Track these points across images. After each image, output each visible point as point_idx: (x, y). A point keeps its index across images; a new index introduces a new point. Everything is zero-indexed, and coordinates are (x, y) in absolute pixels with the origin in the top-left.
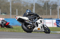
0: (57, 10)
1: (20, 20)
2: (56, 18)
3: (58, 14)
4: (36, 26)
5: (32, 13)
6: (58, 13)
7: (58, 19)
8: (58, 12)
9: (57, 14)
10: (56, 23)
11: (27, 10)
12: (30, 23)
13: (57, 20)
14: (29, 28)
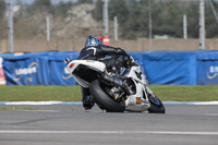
0: (7, 22)
1: (83, 72)
2: (4, 50)
3: (11, 37)
4: (131, 92)
5: (108, 49)
6: (11, 31)
7: (9, 56)
8: (9, 29)
9: (7, 37)
10: (4, 68)
11: (91, 38)
12: (116, 81)
13: (5, 60)
14: (117, 96)
